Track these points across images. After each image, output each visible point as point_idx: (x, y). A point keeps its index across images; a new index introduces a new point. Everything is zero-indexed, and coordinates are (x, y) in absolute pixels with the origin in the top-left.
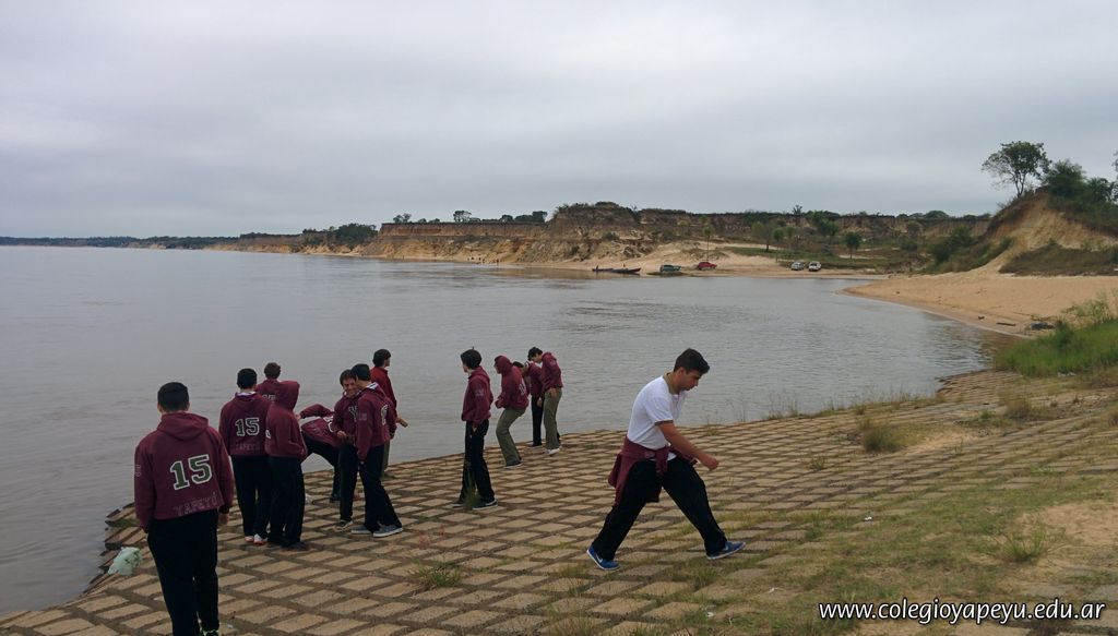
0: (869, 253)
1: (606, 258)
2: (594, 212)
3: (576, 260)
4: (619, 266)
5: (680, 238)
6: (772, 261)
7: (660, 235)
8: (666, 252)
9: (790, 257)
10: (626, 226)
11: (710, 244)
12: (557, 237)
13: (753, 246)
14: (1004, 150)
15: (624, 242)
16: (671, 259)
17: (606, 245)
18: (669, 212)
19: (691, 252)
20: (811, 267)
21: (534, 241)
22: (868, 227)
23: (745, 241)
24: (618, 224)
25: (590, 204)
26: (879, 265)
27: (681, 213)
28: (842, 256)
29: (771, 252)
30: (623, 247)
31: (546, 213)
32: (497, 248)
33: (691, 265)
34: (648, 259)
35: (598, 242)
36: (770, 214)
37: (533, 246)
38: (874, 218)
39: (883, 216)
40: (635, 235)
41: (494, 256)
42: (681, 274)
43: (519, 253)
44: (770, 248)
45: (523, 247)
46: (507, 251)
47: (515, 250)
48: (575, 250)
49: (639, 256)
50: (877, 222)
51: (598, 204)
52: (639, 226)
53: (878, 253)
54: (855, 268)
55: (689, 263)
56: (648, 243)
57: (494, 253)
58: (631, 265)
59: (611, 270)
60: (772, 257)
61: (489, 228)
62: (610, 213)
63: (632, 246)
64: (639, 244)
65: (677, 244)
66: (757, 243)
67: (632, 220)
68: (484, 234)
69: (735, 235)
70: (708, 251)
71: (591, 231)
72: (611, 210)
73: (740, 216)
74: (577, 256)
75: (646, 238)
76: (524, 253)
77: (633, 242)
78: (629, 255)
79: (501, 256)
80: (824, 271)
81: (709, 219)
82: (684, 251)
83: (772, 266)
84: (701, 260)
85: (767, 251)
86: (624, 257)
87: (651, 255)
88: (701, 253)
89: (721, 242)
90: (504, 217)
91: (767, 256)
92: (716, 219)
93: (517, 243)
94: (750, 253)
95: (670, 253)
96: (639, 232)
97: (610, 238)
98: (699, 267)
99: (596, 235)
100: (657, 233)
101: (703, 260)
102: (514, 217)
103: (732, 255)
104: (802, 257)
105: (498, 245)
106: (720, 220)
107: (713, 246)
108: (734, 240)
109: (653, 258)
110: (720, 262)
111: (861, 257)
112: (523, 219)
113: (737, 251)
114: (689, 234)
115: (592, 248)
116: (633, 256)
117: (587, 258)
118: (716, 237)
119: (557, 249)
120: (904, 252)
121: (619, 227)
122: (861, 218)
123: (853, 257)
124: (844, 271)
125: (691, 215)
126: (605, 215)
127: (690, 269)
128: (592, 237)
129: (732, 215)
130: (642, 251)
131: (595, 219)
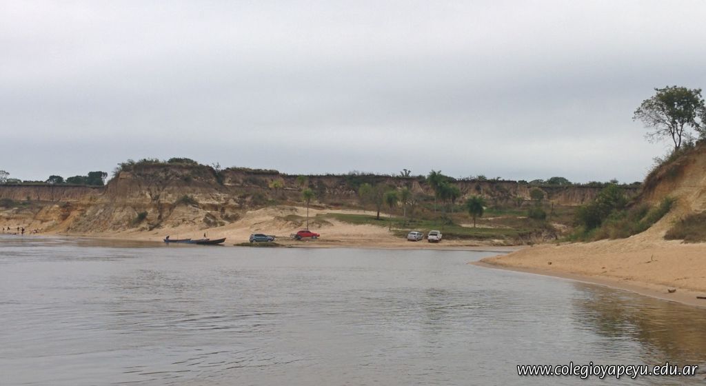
0: (494, 222)
1: (182, 227)
2: (166, 171)
3: (142, 229)
4: (199, 236)
5: (273, 203)
6: (385, 231)
7: (248, 199)
8: (257, 220)
9: (404, 226)
10: (206, 188)
11: (310, 209)
12: (119, 200)
13: (361, 213)
14: (659, 95)
15: (204, 207)
16: (263, 227)
17: (181, 210)
18: (258, 173)
19: (287, 219)
20: (430, 237)
21: (89, 205)
22: (487, 193)
23: (350, 207)
24: (196, 184)
25: (161, 160)
26: (507, 236)
27: (274, 174)
28: (464, 225)
29: (383, 219)
30: (202, 213)
31: (105, 174)
32: (42, 215)
33: (288, 235)
34: (233, 228)
35: (172, 207)
36: (378, 177)
37: (89, 212)
38: (493, 183)
39: (503, 181)
40: (218, 199)
41: (37, 225)
42: (276, 245)
43: (70, 221)
44: (382, 215)
45: (75, 214)
46: (54, 218)
47: (65, 217)
48: (142, 217)
49: (222, 224)
50: (497, 187)
51: (172, 161)
52: (222, 188)
53: (503, 222)
54: (481, 238)
55: (285, 232)
56: (234, 208)
57: (39, 222)
58: (213, 234)
59: (188, 241)
60: (384, 226)
61: (32, 191)
62: (186, 172)
63: (214, 212)
64: (223, 210)
65: (270, 209)
66: (365, 209)
67: (214, 180)
68: (24, 199)
69: (337, 201)
70: (308, 218)
71: (164, 193)
72: (188, 168)
73: (342, 179)
74: (144, 225)
75: (232, 202)
76: (76, 220)
77: (215, 207)
78: (210, 222)
79: (46, 225)
80: (446, 242)
81: (307, 182)
82: (279, 218)
83: (385, 236)
84: (299, 229)
85: (378, 218)
86: (204, 225)
87: (237, 223)
88: (299, 221)
89: (323, 208)
90: (52, 178)
91: (378, 224)
92: (315, 182)
93: (67, 208)
94: (358, 221)
95: (262, 220)
96: (222, 196)
97: (187, 201)
98: (298, 237)
99: (168, 198)
100: (245, 197)
101: (303, 227)
102: (65, 178)
103: (337, 224)
104: (419, 226)
105: (43, 211)
106: (320, 183)
107: (313, 212)
108: (337, 205)
109: (239, 226)
110: (323, 232)
111: (485, 226)
112: (76, 181)
113: (342, 218)
114: (283, 199)
115: (164, 215)
116: (215, 224)
117: (158, 226)
118: (316, 203)
119: (118, 215)
120: (532, 220)
121: (198, 189)
122: (480, 183)
123: (477, 226)
124: (469, 242)
125: (285, 177)
126: (180, 174)
127: (288, 240)
128: (163, 200)
129: (333, 176)
130: (227, 218)
131: (167, 178)
